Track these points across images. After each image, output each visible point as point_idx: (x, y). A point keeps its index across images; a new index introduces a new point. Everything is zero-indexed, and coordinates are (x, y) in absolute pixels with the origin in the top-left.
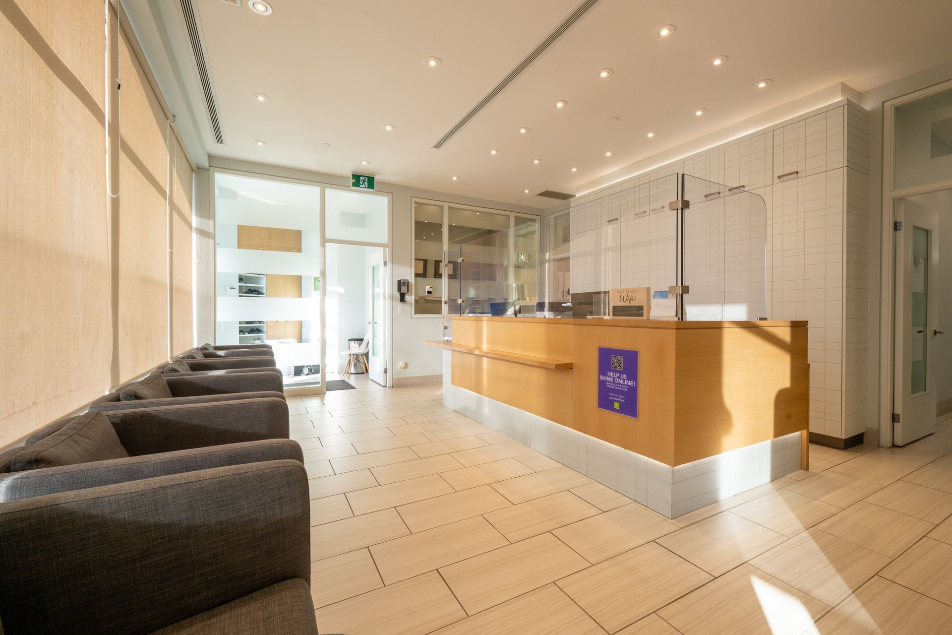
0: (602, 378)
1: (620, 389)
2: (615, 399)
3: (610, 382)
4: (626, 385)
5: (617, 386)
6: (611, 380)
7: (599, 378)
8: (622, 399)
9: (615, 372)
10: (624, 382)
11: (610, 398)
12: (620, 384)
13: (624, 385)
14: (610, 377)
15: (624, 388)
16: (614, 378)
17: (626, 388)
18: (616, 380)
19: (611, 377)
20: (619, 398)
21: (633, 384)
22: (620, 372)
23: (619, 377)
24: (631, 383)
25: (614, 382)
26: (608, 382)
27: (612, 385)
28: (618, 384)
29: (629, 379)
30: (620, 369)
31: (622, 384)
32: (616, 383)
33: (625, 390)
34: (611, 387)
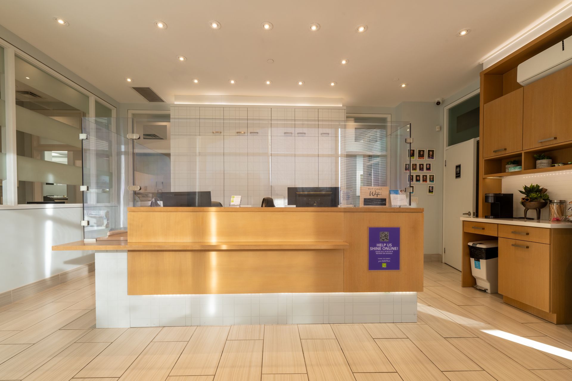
0: (372, 249)
1: (386, 253)
2: (383, 261)
3: (379, 250)
4: (391, 250)
5: (385, 252)
6: (380, 249)
7: (370, 249)
8: (388, 260)
9: (383, 243)
10: (390, 248)
11: (379, 261)
12: (387, 250)
13: (390, 251)
14: (378, 248)
15: (390, 252)
16: (382, 247)
17: (391, 252)
18: (384, 249)
19: (380, 247)
20: (386, 260)
21: (397, 249)
22: (386, 243)
23: (386, 246)
24: (395, 249)
25: (382, 250)
26: (377, 250)
27: (381, 252)
28: (385, 250)
29: (393, 246)
30: (387, 241)
31: (388, 250)
32: (383, 251)
33: (390, 253)
34: (380, 253)
